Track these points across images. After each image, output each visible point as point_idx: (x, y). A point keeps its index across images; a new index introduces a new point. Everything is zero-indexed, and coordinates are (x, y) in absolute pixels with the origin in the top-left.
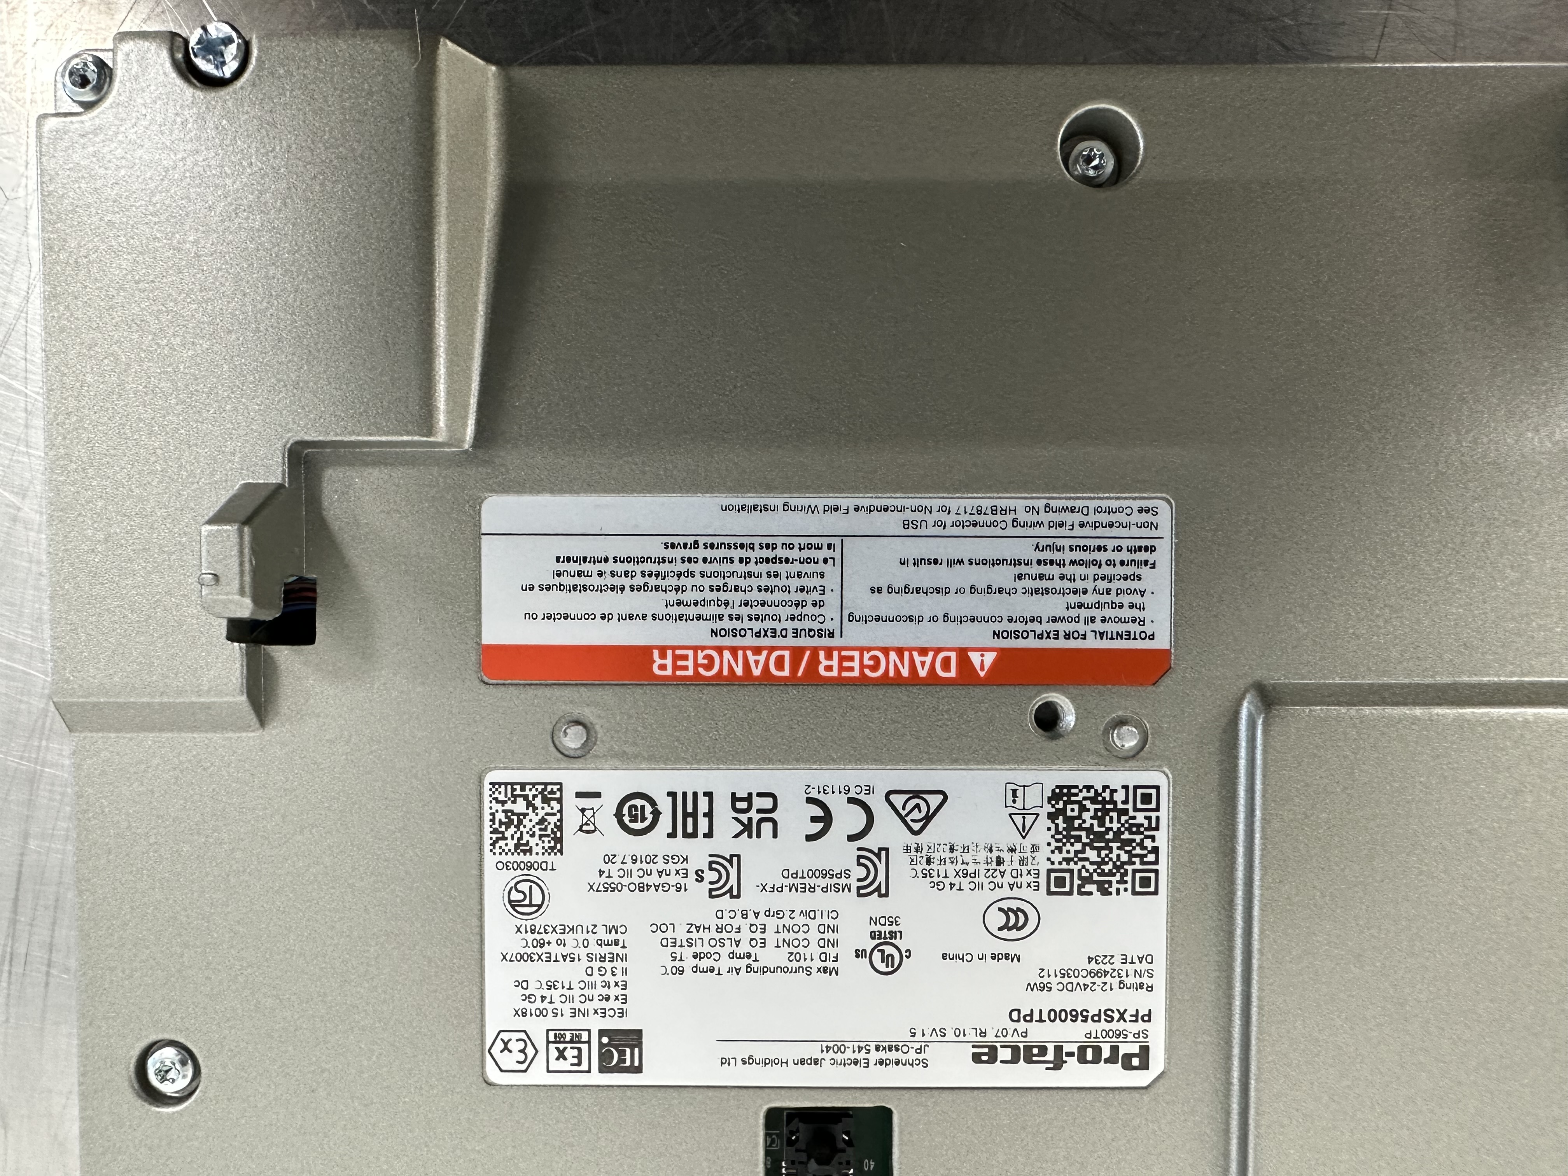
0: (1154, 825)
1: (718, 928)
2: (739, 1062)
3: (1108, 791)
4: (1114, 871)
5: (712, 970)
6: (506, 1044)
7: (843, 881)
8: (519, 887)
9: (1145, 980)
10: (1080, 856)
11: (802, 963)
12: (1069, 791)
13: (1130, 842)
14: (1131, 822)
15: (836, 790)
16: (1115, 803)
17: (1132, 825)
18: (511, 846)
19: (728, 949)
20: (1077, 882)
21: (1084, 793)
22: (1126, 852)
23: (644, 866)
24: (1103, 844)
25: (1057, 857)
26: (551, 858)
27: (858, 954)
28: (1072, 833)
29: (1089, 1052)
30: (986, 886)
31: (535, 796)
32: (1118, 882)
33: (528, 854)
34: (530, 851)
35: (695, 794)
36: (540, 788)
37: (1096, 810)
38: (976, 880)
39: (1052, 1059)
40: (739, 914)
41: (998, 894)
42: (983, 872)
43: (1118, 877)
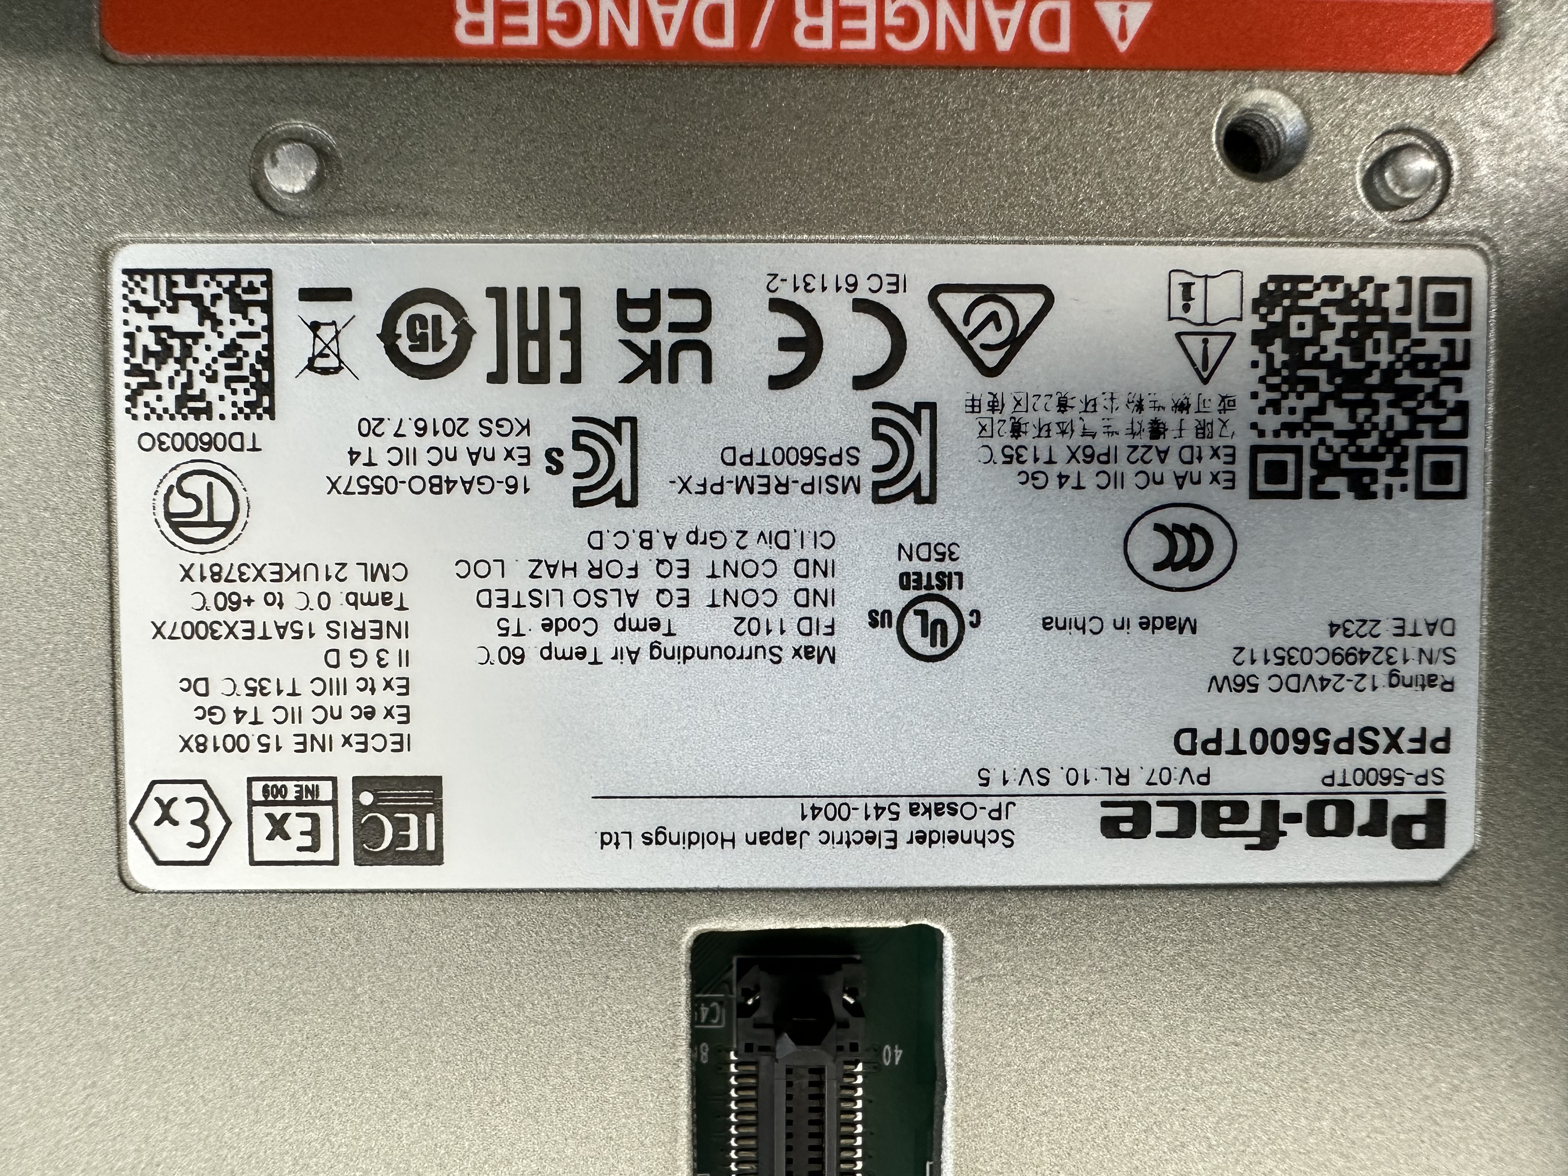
0: (1459, 357)
1: (593, 569)
2: (638, 840)
3: (1370, 287)
4: (1382, 450)
5: (582, 654)
6: (166, 807)
7: (845, 471)
8: (189, 485)
9: (1441, 669)
10: (1316, 419)
11: (762, 639)
12: (1294, 287)
13: (1412, 391)
14: (1417, 350)
15: (830, 283)
16: (1385, 312)
17: (1417, 358)
18: (169, 401)
19: (613, 611)
20: (1309, 472)
22: (1406, 412)
23: (442, 442)
24: (1359, 396)
25: (1271, 422)
26: (248, 426)
27: (877, 619)
28: (1302, 373)
29: (1330, 812)
30: (1130, 479)
31: (216, 298)
32: (1390, 473)
33: (204, 417)
34: (208, 411)
35: (544, 293)
36: (226, 280)
37: (1348, 327)
38: (1110, 468)
39: (1258, 828)
40: (635, 540)
41: (1154, 496)
42: (1123, 454)
43: (1388, 463)
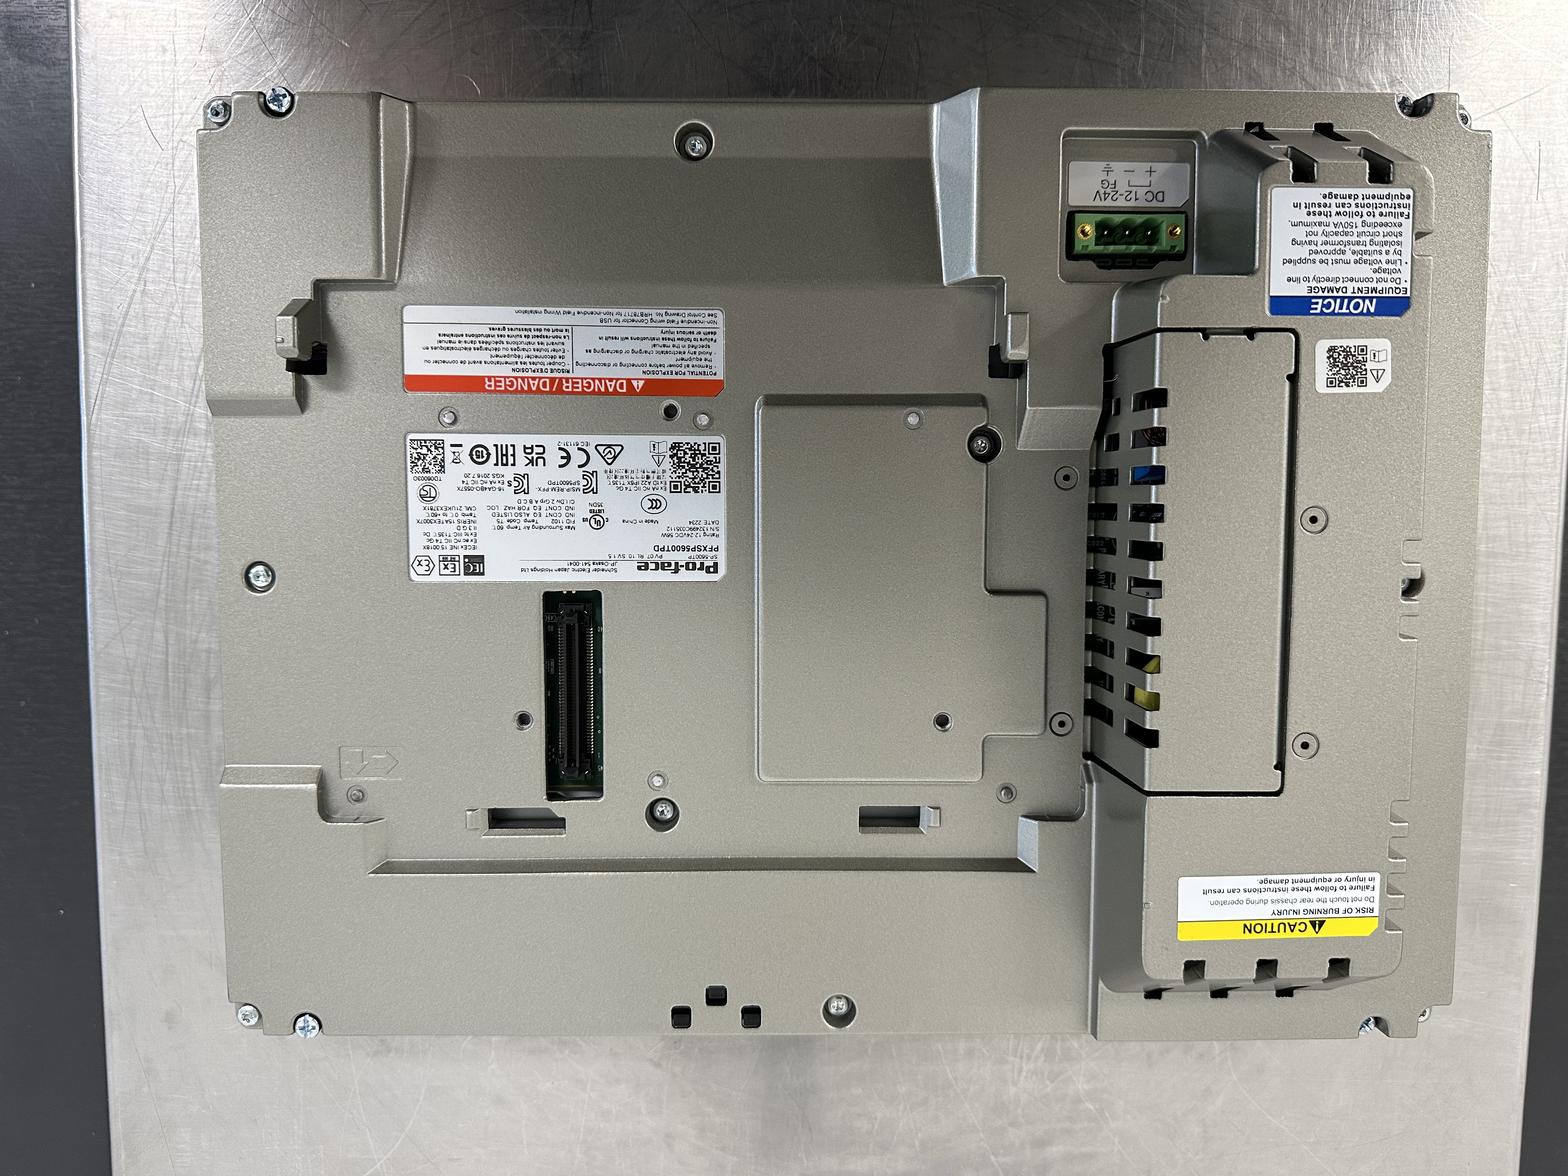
0: (718, 461)
1: (519, 508)
2: (530, 570)
3: (696, 445)
4: (700, 482)
5: (516, 528)
6: (420, 562)
7: (576, 486)
8: (425, 488)
9: (716, 532)
10: (684, 475)
11: (558, 524)
12: (679, 445)
13: (707, 469)
14: (707, 459)
15: (572, 444)
16: (700, 451)
17: (708, 461)
18: (420, 469)
19: (524, 518)
20: (683, 487)
21: (686, 446)
22: (706, 473)
23: (484, 479)
24: (695, 470)
25: (674, 475)
26: (439, 475)
27: (584, 520)
28: (681, 464)
29: (691, 565)
30: (642, 489)
31: (431, 446)
32: (702, 487)
34: (429, 472)
35: (507, 446)
36: (434, 442)
37: (691, 454)
38: (637, 486)
39: (674, 568)
40: (528, 502)
41: (648, 492)
42: (640, 482)
43: (702, 485)
